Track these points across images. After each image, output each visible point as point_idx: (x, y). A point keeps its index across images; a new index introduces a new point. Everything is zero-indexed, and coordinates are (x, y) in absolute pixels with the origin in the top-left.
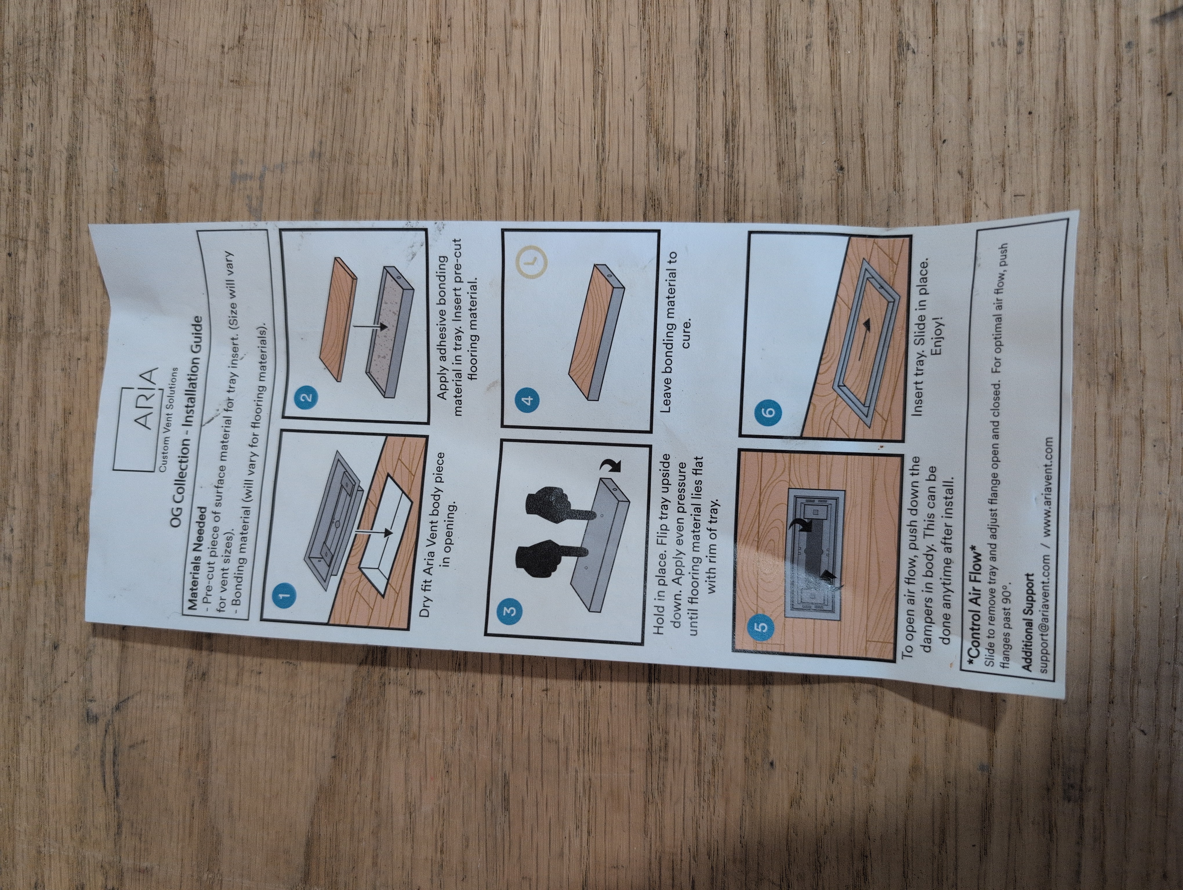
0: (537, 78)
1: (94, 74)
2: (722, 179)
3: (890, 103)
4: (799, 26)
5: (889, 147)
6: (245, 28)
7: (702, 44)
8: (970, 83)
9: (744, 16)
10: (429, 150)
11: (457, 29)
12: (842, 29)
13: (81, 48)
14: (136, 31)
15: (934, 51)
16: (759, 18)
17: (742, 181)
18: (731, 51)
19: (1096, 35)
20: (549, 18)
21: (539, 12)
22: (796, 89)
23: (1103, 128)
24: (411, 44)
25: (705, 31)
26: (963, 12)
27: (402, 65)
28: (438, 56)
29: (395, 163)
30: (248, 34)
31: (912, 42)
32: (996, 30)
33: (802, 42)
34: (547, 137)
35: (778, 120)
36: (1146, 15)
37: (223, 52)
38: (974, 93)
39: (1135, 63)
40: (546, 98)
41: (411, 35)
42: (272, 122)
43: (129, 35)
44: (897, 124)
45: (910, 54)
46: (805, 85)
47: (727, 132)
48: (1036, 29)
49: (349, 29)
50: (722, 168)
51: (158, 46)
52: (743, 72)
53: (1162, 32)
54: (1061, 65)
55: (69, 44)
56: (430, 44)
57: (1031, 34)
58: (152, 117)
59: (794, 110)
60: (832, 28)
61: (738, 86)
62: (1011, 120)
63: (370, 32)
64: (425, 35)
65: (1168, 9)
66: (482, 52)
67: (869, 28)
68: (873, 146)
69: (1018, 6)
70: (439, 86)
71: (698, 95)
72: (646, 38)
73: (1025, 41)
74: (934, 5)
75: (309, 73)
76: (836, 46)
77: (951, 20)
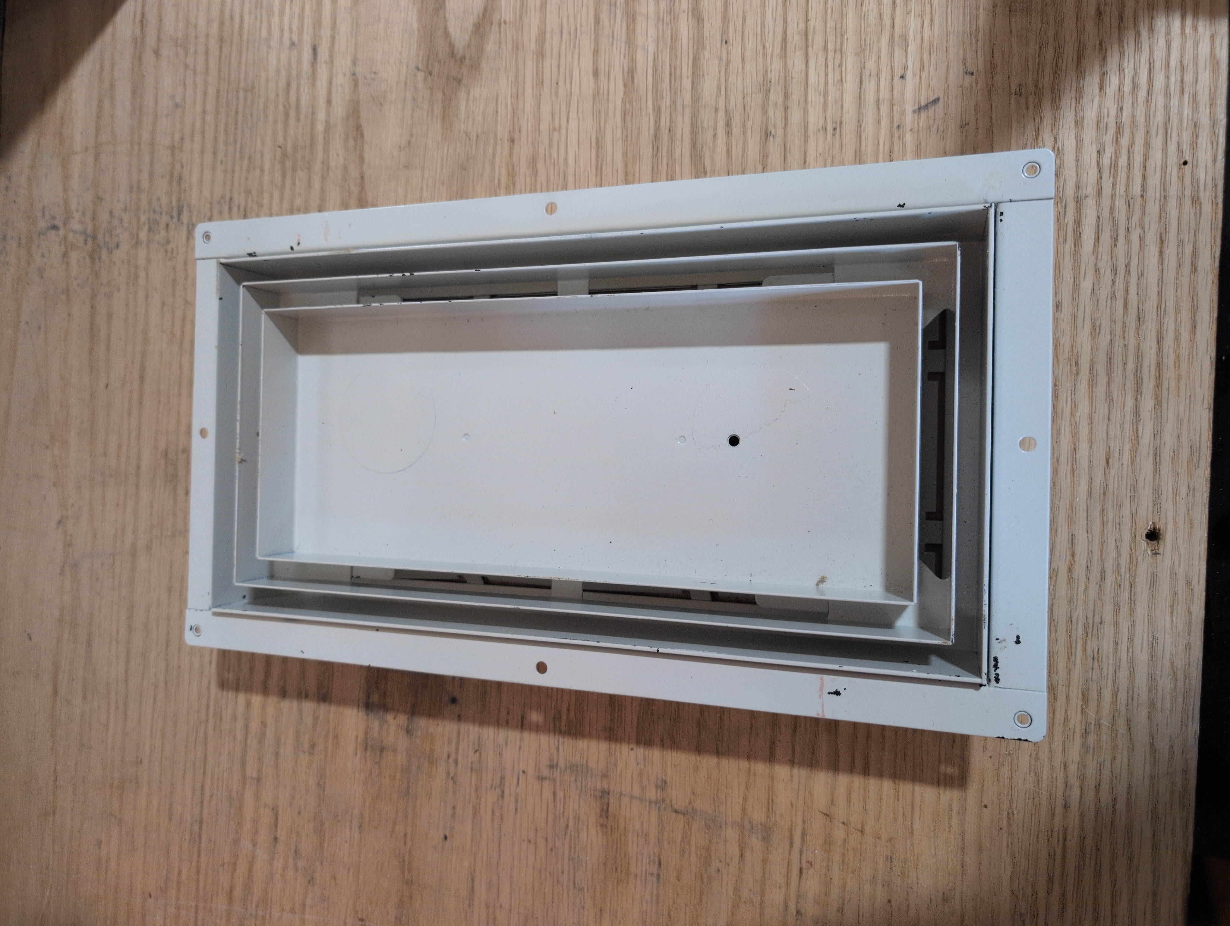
0: (566, 159)
1: (333, 164)
3: (760, 167)
4: (710, 124)
6: (412, 136)
7: (655, 136)
8: (805, 153)
9: (679, 119)
11: (524, 133)
12: (734, 124)
13: (326, 150)
14: (356, 140)
15: (785, 135)
16: (687, 120)
18: (672, 139)
19: (879, 122)
20: (573, 125)
21: (568, 121)
22: (707, 161)
24: (499, 143)
25: (657, 129)
26: (802, 112)
27: (494, 155)
28: (513, 148)
30: (413, 140)
31: (773, 131)
32: (821, 122)
33: (711, 132)
36: (909, 108)
37: (400, 150)
38: (808, 160)
39: (901, 137)
40: (571, 171)
41: (499, 137)
42: (425, 188)
43: (351, 142)
45: (771, 138)
46: (713, 160)
48: (844, 119)
49: (467, 134)
51: (366, 148)
52: (678, 151)
53: (919, 118)
54: (858, 141)
55: (320, 148)
56: (509, 142)
57: (841, 123)
58: (362, 187)
59: (705, 173)
60: (728, 124)
61: (675, 160)
63: (477, 136)
64: (506, 136)
65: (923, 104)
66: (536, 145)
67: (749, 124)
69: (834, 106)
70: (513, 166)
71: (653, 166)
72: (625, 134)
73: (838, 127)
74: (786, 108)
75: (445, 161)
76: (730, 135)
77: (795, 116)
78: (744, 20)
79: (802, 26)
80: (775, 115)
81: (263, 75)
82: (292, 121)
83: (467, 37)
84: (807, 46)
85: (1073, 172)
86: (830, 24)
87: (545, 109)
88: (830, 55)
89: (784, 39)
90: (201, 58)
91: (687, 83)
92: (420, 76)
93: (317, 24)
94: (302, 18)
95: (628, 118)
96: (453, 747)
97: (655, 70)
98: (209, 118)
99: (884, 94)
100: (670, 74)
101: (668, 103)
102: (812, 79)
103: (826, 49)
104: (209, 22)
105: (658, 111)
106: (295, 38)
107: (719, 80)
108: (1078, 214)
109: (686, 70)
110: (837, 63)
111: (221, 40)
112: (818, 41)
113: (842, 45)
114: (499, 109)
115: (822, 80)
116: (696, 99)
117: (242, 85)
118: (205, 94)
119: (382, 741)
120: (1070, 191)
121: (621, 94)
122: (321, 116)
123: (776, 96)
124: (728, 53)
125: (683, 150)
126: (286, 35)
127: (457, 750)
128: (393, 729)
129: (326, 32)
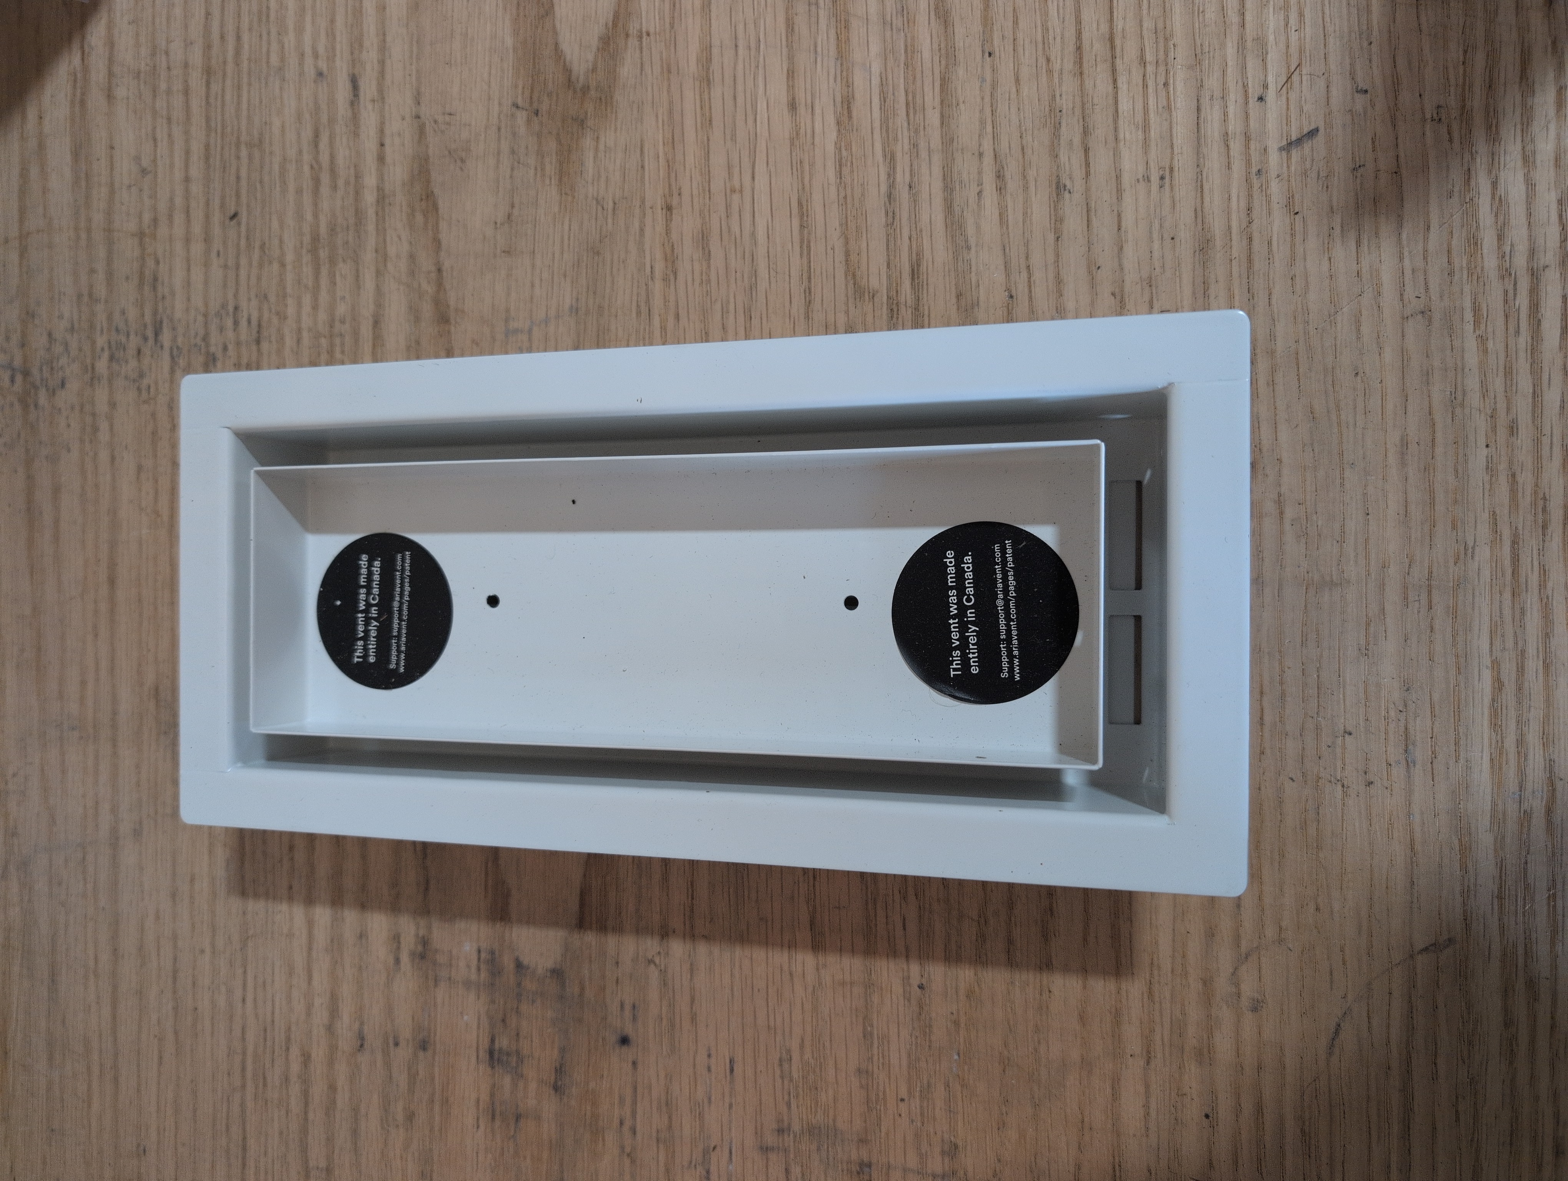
0: (753, 235)
1: (392, 251)
2: (909, 312)
3: (1051, 237)
4: (972, 177)
5: (1051, 276)
6: (513, 206)
7: (890, 196)
8: (1119, 215)
9: (925, 170)
10: (666, 301)
11: (686, 197)
12: (1008, 176)
13: (381, 230)
14: (425, 214)
15: (1087, 190)
16: (937, 171)
17: (926, 312)
18: (915, 200)
19: (1229, 166)
20: (762, 182)
21: (753, 178)
22: (971, 230)
23: (1238, 247)
24: (649, 212)
25: (892, 186)
26: (1111, 153)
27: (642, 230)
28: (671, 220)
29: (639, 313)
30: (516, 212)
31: (1068, 183)
32: (1141, 169)
33: (975, 189)
34: (762, 285)
35: (956, 258)
36: (1273, 144)
37: (496, 228)
38: (1123, 224)
39: (1264, 189)
40: (761, 251)
41: (648, 204)
42: (537, 282)
43: (419, 218)
44: (1057, 255)
45: (1067, 195)
46: (978, 227)
47: (913, 270)
48: (1176, 164)
49: (598, 202)
50: (909, 302)
51: (443, 226)
52: (925, 218)
53: (1289, 158)
54: (1199, 194)
55: (371, 227)
56: (664, 210)
57: (1172, 169)
58: (440, 285)
59: (969, 248)
60: (1000, 176)
61: (921, 231)
62: (1156, 245)
63: (615, 203)
64: (659, 203)
65: (1294, 138)
66: (707, 214)
67: (1032, 173)
68: (1038, 275)
69: (1159, 146)
70: (673, 246)
71: (888, 241)
72: (842, 194)
73: (1167, 176)
74: (1086, 150)
75: (566, 241)
76: (1003, 191)
77: (1101, 162)
78: (1016, 22)
79: (1104, 28)
80: (1070, 161)
81: (277, 123)
82: (325, 190)
83: (590, 57)
84: (1114, 57)
85: (1524, 231)
86: (1148, 24)
87: (718, 160)
88: (1150, 69)
89: (1079, 48)
90: (178, 101)
91: (933, 118)
92: (521, 117)
93: (357, 44)
94: (331, 34)
95: (846, 171)
96: (628, 1110)
97: (883, 99)
98: (196, 188)
99: (1235, 125)
100: (907, 104)
101: (906, 147)
102: (1124, 105)
103: (1143, 62)
104: (188, 44)
105: (891, 159)
106: (323, 65)
107: (982, 111)
108: (1534, 291)
109: (931, 97)
110: (1161, 80)
111: (208, 71)
112: (1129, 51)
113: (1166, 54)
114: (646, 164)
115: (1139, 106)
116: (948, 141)
117: (244, 137)
118: (188, 152)
119: (517, 1106)
120: (1520, 261)
121: (832, 135)
122: (370, 181)
123: (1071, 131)
124: (994, 70)
125: (933, 216)
126: (309, 60)
127: (634, 1113)
128: (533, 1086)
129: (370, 56)
